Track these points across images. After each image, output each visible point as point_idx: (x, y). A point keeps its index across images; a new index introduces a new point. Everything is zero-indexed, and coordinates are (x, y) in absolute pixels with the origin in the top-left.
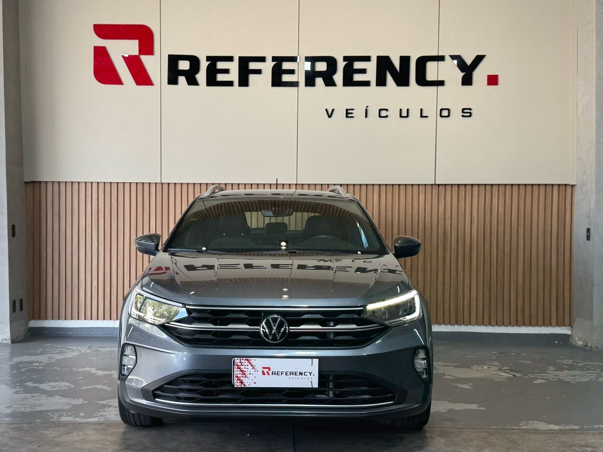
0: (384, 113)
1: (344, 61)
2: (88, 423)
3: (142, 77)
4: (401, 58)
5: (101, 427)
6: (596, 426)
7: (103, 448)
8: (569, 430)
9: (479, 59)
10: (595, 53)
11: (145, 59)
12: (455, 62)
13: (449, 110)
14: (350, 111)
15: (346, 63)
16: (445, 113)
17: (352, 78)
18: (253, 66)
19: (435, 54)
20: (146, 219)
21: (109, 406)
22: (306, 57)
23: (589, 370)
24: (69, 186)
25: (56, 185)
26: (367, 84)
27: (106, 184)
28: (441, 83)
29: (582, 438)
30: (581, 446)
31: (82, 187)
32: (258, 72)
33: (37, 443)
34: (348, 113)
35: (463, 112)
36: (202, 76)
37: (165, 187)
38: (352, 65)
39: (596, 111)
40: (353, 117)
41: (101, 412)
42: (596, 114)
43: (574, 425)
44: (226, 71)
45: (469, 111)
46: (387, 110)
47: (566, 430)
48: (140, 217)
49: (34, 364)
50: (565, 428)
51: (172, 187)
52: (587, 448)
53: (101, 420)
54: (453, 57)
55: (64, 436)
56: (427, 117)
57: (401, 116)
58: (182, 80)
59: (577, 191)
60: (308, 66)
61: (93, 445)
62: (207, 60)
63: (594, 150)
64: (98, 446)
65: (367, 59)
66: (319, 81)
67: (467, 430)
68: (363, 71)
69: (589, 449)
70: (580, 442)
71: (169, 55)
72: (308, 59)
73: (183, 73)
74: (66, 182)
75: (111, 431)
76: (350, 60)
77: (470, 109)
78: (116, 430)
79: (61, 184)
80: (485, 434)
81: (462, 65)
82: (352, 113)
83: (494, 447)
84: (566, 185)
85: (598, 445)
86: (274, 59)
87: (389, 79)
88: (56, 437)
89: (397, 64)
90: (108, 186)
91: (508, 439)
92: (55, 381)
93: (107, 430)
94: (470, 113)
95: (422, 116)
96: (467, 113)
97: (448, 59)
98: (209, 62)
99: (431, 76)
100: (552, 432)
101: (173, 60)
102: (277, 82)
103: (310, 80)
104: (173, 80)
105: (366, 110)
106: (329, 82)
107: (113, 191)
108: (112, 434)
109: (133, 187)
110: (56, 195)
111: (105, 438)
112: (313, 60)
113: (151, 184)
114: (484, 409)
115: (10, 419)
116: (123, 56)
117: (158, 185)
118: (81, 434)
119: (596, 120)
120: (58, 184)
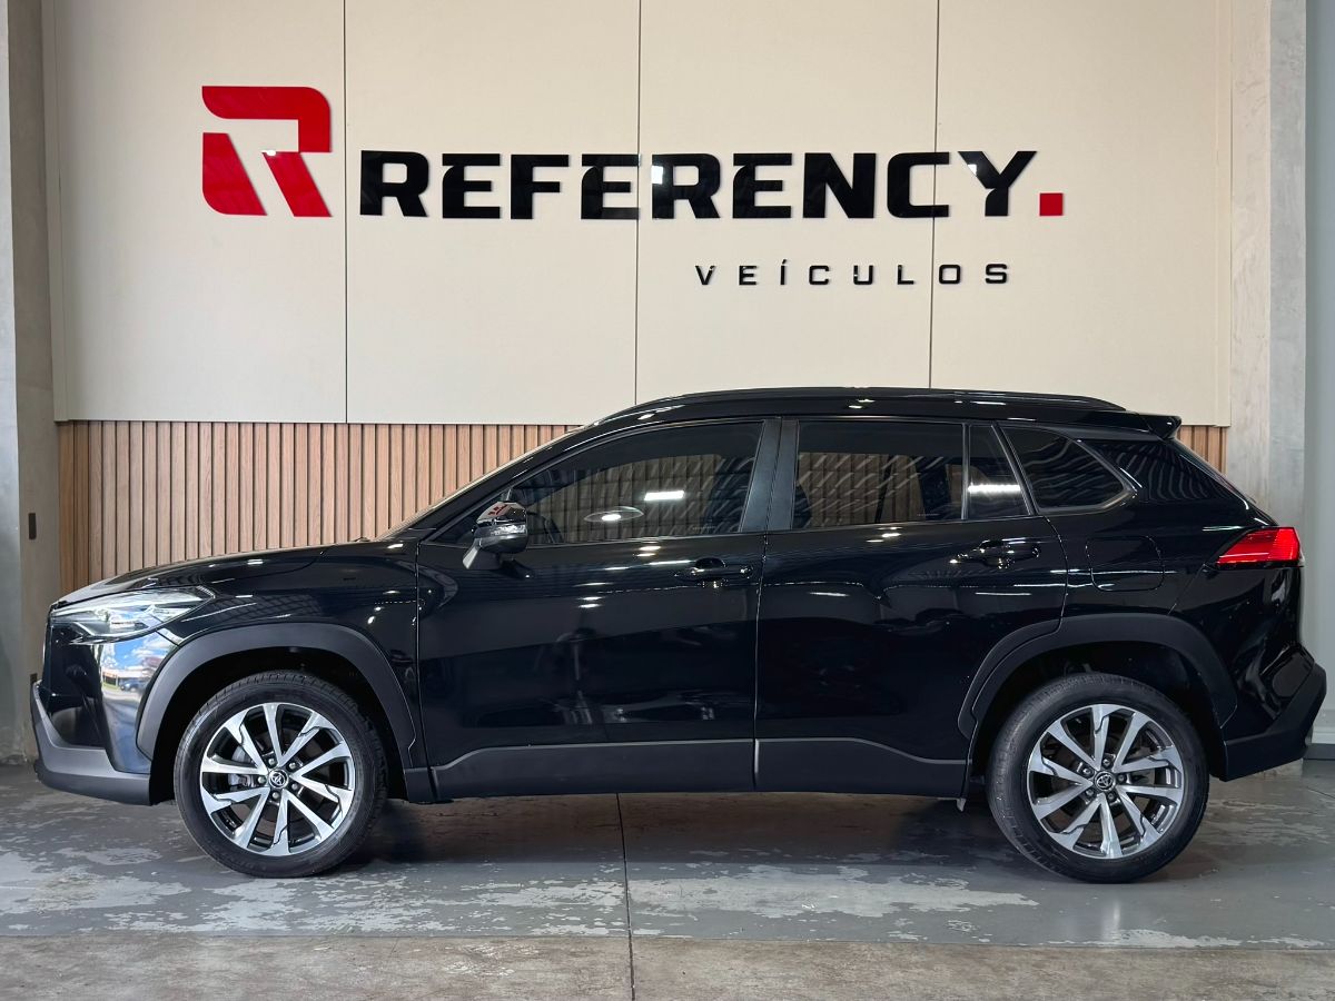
0: (820, 275)
1: (735, 164)
2: (190, 934)
3: (305, 199)
4: (857, 157)
5: (220, 942)
6: (1276, 941)
7: (222, 989)
8: (1216, 948)
9: (1022, 160)
10: (1268, 145)
11: (311, 159)
12: (973, 168)
13: (958, 268)
14: (747, 271)
15: (740, 168)
16: (950, 274)
17: (753, 201)
18: (541, 174)
19: (930, 150)
20: (315, 500)
21: (237, 899)
22: (654, 156)
23: (1258, 820)
24: (151, 429)
25: (123, 430)
26: (783, 212)
27: (229, 426)
28: (941, 211)
29: (1244, 966)
30: (1242, 981)
31: (179, 431)
32: (554, 187)
33: (82, 977)
34: (744, 276)
35: (988, 273)
36: (432, 197)
37: (356, 431)
38: (753, 173)
39: (1272, 270)
40: (754, 283)
41: (218, 911)
42: (1272, 276)
43: (1229, 938)
44: (485, 186)
45: (1000, 270)
46: (826, 268)
47: (1210, 948)
48: (301, 495)
49: (76, 811)
50: (1208, 944)
51: (370, 432)
52: (1255, 988)
53: (219, 929)
54: (969, 157)
55: (136, 964)
56: (912, 282)
57: (856, 282)
58: (391, 204)
59: (1231, 440)
60: (657, 175)
61: (202, 982)
62: (444, 164)
63: (1267, 350)
64: (213, 983)
65: (785, 159)
66: (683, 207)
67: (999, 949)
68: (776, 186)
69: (1262, 990)
70: (1241, 974)
71: (363, 152)
72: (657, 160)
73: (393, 189)
74: (143, 422)
75: (241, 952)
76: (747, 162)
77: (1004, 266)
78: (251, 950)
79: (134, 427)
80: (1038, 958)
81: (987, 175)
82: (752, 275)
83: (1056, 985)
84: (1207, 427)
85: (1279, 980)
86: (587, 159)
87: (831, 200)
88: (121, 965)
89: (848, 173)
90: (233, 430)
91: (1088, 967)
92: (122, 848)
93: (230, 949)
94: (1004, 275)
95: (900, 282)
96: (996, 274)
97: (956, 159)
98: (449, 167)
99: (918, 198)
100: (1181, 953)
101: (373, 163)
102: (592, 208)
103: (663, 204)
104: (371, 206)
105: (783, 268)
106: (705, 209)
107: (243, 440)
108: (243, 959)
109: (288, 431)
110: (124, 448)
111: (228, 967)
112: (669, 162)
113: (325, 427)
114: (1036, 904)
115: (26, 926)
116: (265, 154)
117: (339, 428)
118: (178, 957)
119: (1273, 290)
120: (126, 426)
